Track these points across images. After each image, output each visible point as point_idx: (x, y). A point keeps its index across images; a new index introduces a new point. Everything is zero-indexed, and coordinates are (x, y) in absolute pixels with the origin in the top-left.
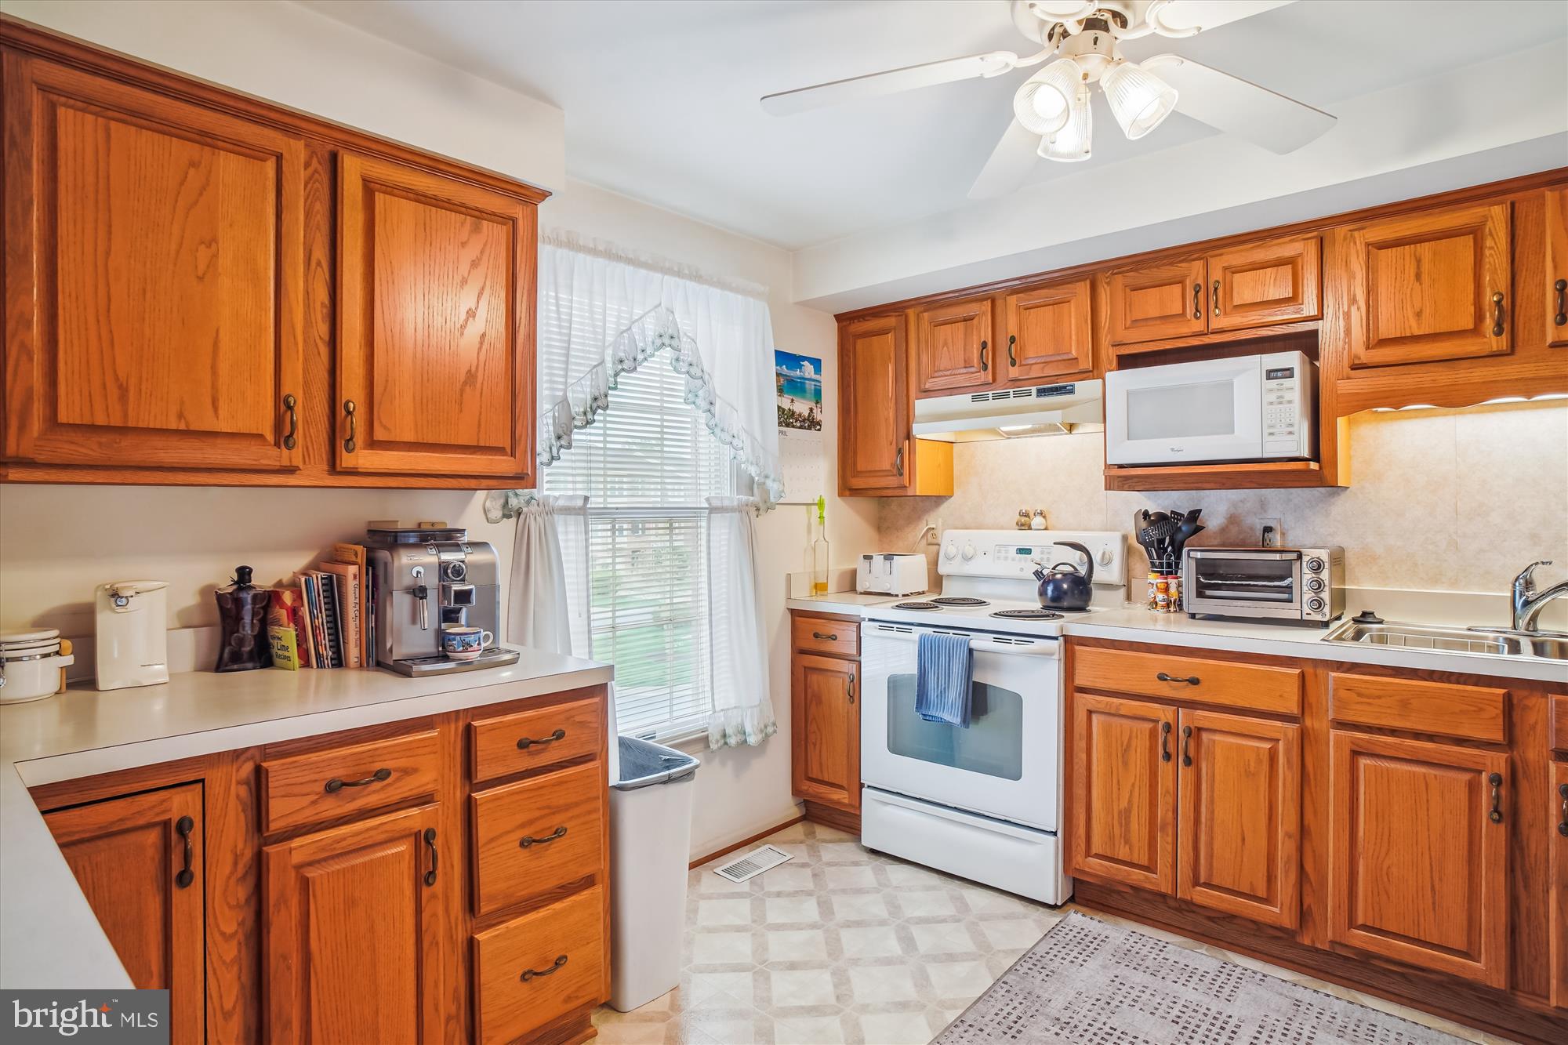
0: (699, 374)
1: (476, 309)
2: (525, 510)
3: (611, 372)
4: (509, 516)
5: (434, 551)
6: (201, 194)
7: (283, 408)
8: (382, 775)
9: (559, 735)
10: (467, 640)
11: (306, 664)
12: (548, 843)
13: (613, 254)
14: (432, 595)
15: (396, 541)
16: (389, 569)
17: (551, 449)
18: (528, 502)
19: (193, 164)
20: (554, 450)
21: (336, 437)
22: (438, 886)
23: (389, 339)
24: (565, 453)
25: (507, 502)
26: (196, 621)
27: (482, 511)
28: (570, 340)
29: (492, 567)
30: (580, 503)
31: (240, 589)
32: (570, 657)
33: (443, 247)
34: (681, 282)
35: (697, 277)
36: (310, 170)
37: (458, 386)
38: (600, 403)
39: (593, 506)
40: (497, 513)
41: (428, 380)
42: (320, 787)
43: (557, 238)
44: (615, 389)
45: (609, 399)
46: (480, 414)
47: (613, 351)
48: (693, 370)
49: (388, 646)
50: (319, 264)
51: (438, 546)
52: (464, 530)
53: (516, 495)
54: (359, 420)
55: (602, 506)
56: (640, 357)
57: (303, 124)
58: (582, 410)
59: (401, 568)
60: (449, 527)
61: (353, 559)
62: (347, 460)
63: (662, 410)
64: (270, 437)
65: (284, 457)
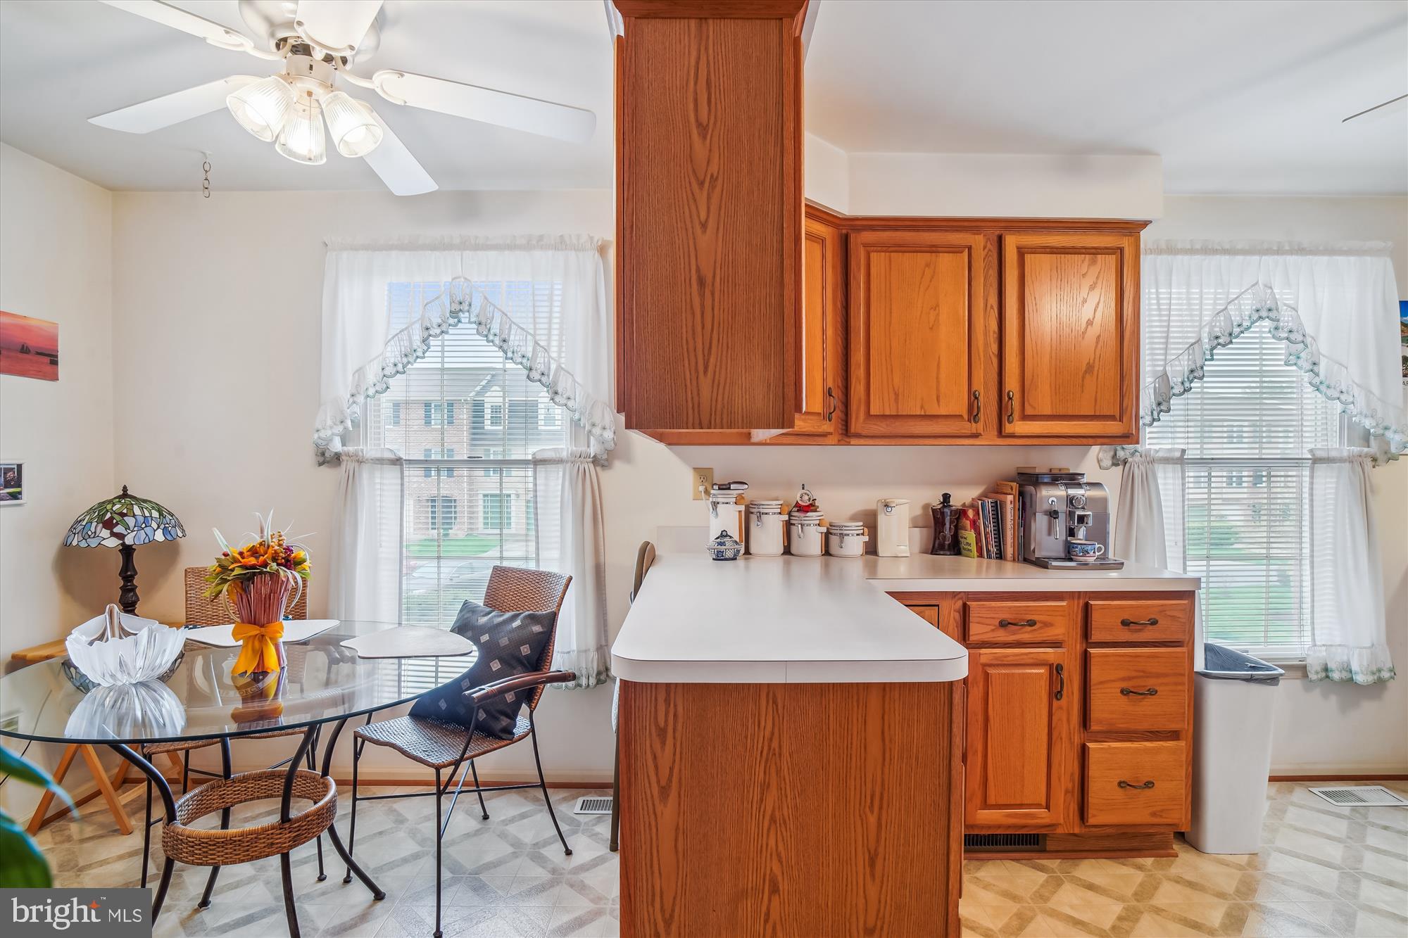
0: (1300, 338)
1: (1093, 319)
2: (1130, 460)
3: (1207, 346)
4: (1117, 465)
5: (1063, 488)
6: (931, 281)
7: (973, 398)
8: (1032, 623)
9: (1154, 622)
10: (1085, 549)
11: (981, 555)
12: (1143, 696)
13: (1209, 249)
14: (1062, 517)
15: (1037, 480)
16: (1034, 499)
17: (1152, 413)
18: (1133, 454)
19: (928, 265)
20: (1155, 414)
21: (1003, 414)
22: (1064, 701)
23: (1035, 349)
24: (1163, 415)
25: (1115, 454)
26: (920, 525)
27: (1096, 461)
28: (1169, 325)
29: (1104, 501)
30: (1178, 454)
31: (944, 506)
32: (1165, 570)
33: (1069, 280)
34: (1280, 258)
35: (1301, 251)
36: (986, 250)
37: (1081, 374)
38: (1196, 374)
39: (1189, 457)
40: (1107, 462)
41: (1060, 373)
42: (997, 622)
43: (1158, 248)
44: (1212, 359)
45: (1205, 368)
46: (1097, 392)
47: (1209, 329)
48: (1292, 337)
49: (1032, 548)
50: (992, 307)
51: (1066, 484)
52: (1084, 474)
53: (1123, 448)
54: (1016, 403)
55: (1199, 457)
56: (1236, 330)
57: (982, 224)
58: (1180, 380)
59: (1041, 498)
60: (1071, 471)
61: (1010, 491)
62: (1009, 428)
63: (1261, 373)
64: (966, 417)
65: (973, 427)
